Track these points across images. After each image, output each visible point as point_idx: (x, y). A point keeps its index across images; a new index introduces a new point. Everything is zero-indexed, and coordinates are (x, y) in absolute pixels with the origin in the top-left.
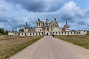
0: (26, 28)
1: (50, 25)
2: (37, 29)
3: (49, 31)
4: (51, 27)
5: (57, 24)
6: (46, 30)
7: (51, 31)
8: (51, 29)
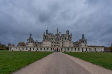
0: (30, 41)
1: (61, 38)
2: (44, 43)
3: (60, 46)
4: (62, 41)
5: (70, 38)
6: (56, 45)
7: (63, 46)
8: (63, 44)
